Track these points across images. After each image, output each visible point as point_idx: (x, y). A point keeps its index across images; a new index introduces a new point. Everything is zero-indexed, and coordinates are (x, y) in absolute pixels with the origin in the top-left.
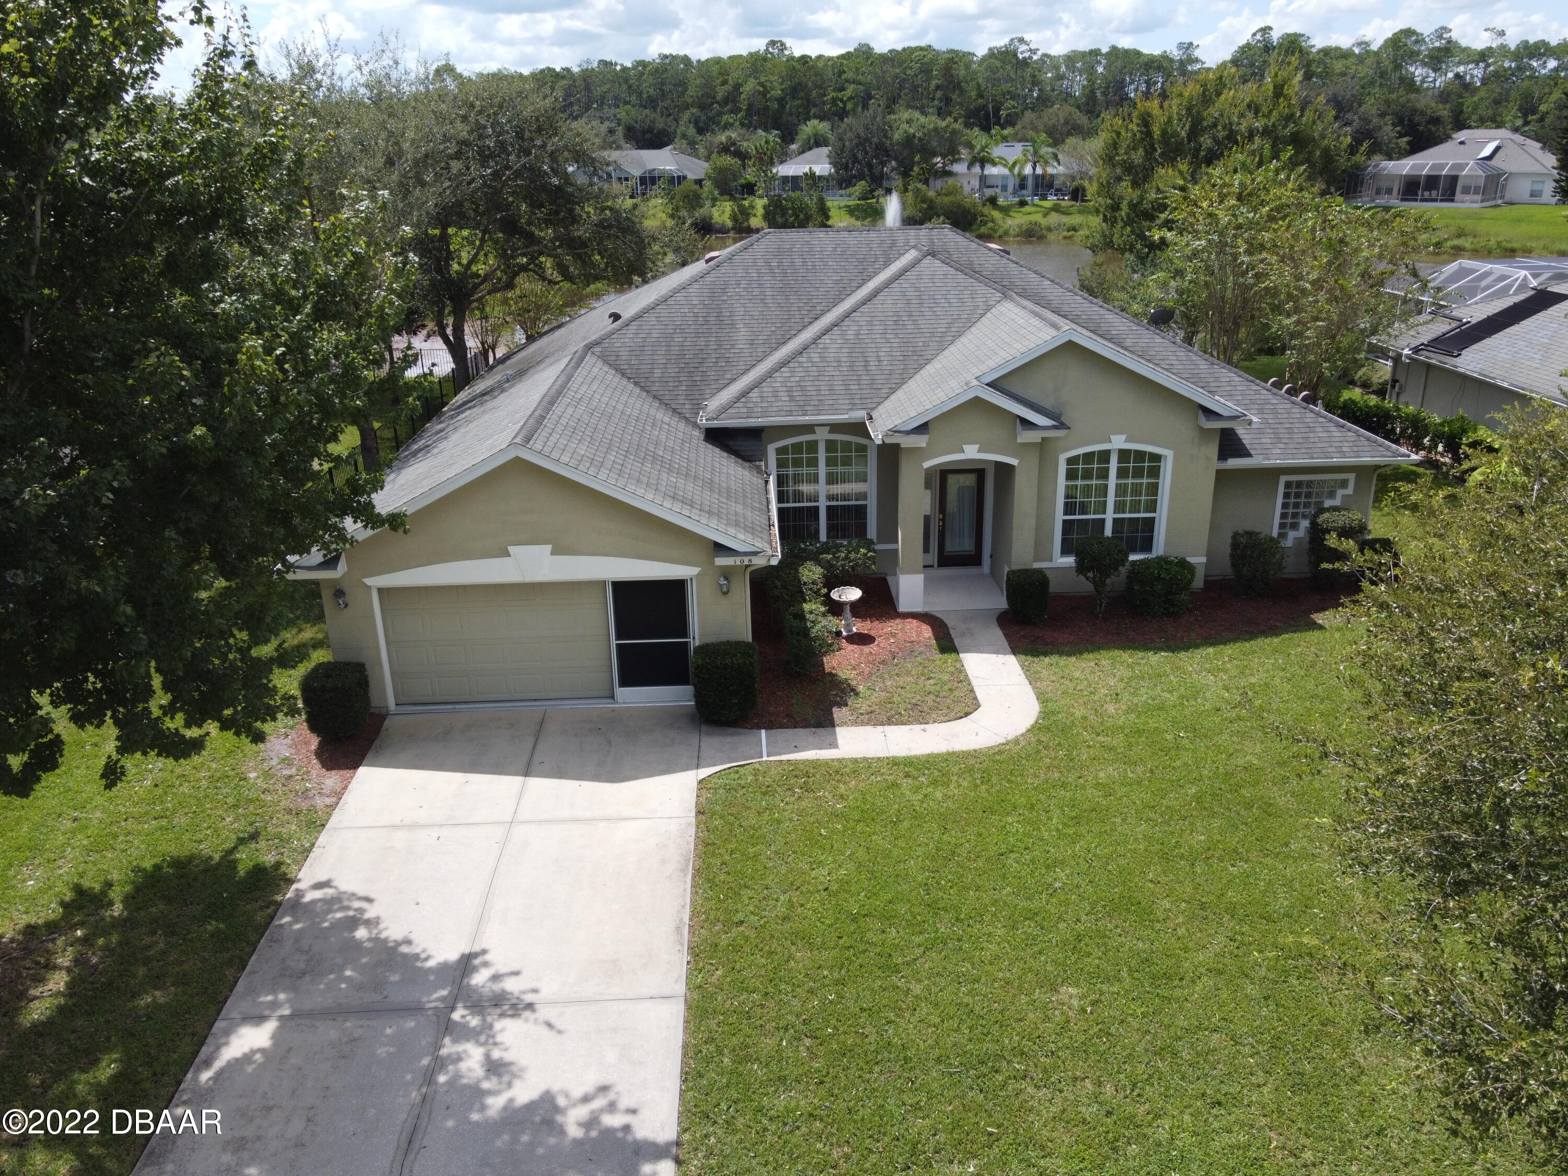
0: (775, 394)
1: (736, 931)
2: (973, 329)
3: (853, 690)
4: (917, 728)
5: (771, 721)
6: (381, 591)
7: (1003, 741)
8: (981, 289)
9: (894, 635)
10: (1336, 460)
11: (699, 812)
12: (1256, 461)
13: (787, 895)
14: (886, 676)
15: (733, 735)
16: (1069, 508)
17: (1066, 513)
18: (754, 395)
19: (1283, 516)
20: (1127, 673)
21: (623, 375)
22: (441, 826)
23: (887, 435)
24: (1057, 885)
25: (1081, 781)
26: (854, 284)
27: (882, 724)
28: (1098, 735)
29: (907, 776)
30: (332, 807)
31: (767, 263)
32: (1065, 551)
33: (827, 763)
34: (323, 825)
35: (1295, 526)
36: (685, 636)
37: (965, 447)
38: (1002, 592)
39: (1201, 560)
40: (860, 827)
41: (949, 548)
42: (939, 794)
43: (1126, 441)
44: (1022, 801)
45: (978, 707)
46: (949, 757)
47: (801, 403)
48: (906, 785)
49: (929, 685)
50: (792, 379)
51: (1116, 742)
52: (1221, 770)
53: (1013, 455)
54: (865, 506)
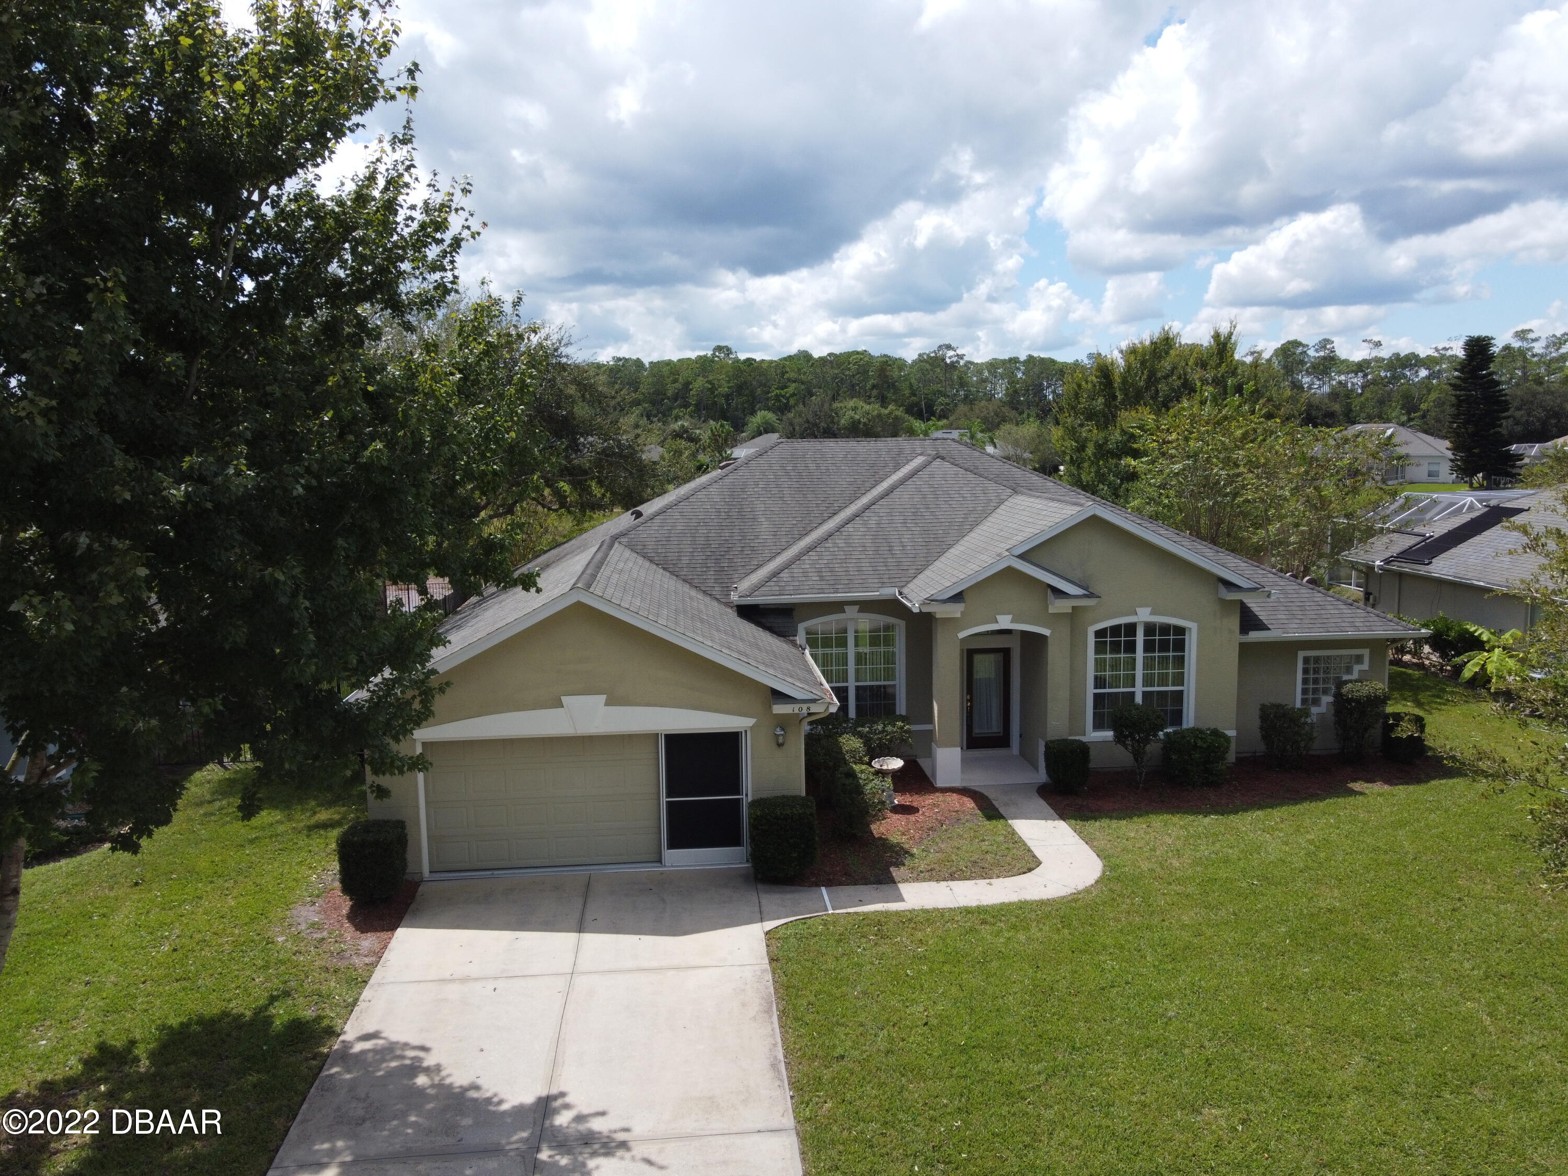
0: (805, 573)
1: (836, 1067)
2: (989, 519)
3: (907, 852)
4: (982, 883)
5: (830, 880)
6: (425, 745)
7: (1074, 891)
8: (992, 486)
9: (936, 806)
10: (1351, 633)
11: (773, 960)
12: (1276, 634)
13: (885, 1032)
14: (938, 840)
15: (792, 892)
16: (1100, 682)
17: (1096, 687)
18: (785, 575)
19: (1304, 691)
20: (1183, 833)
21: (651, 561)
22: (496, 978)
23: (924, 604)
24: (1171, 1014)
25: (1167, 923)
26: (868, 485)
27: (945, 880)
28: (1170, 884)
29: (984, 922)
30: (374, 965)
31: (783, 468)
32: (1099, 726)
33: (897, 913)
34: (366, 982)
35: (1316, 702)
36: (738, 792)
37: (999, 617)
38: (1036, 768)
39: (1231, 733)
40: (946, 968)
41: (976, 731)
42: (1022, 937)
43: (1153, 613)
44: (1109, 941)
45: (1039, 863)
46: (1023, 905)
47: (832, 582)
48: (985, 930)
49: (985, 846)
50: (820, 562)
51: (1190, 890)
52: (1305, 911)
53: (1045, 626)
54: (894, 686)
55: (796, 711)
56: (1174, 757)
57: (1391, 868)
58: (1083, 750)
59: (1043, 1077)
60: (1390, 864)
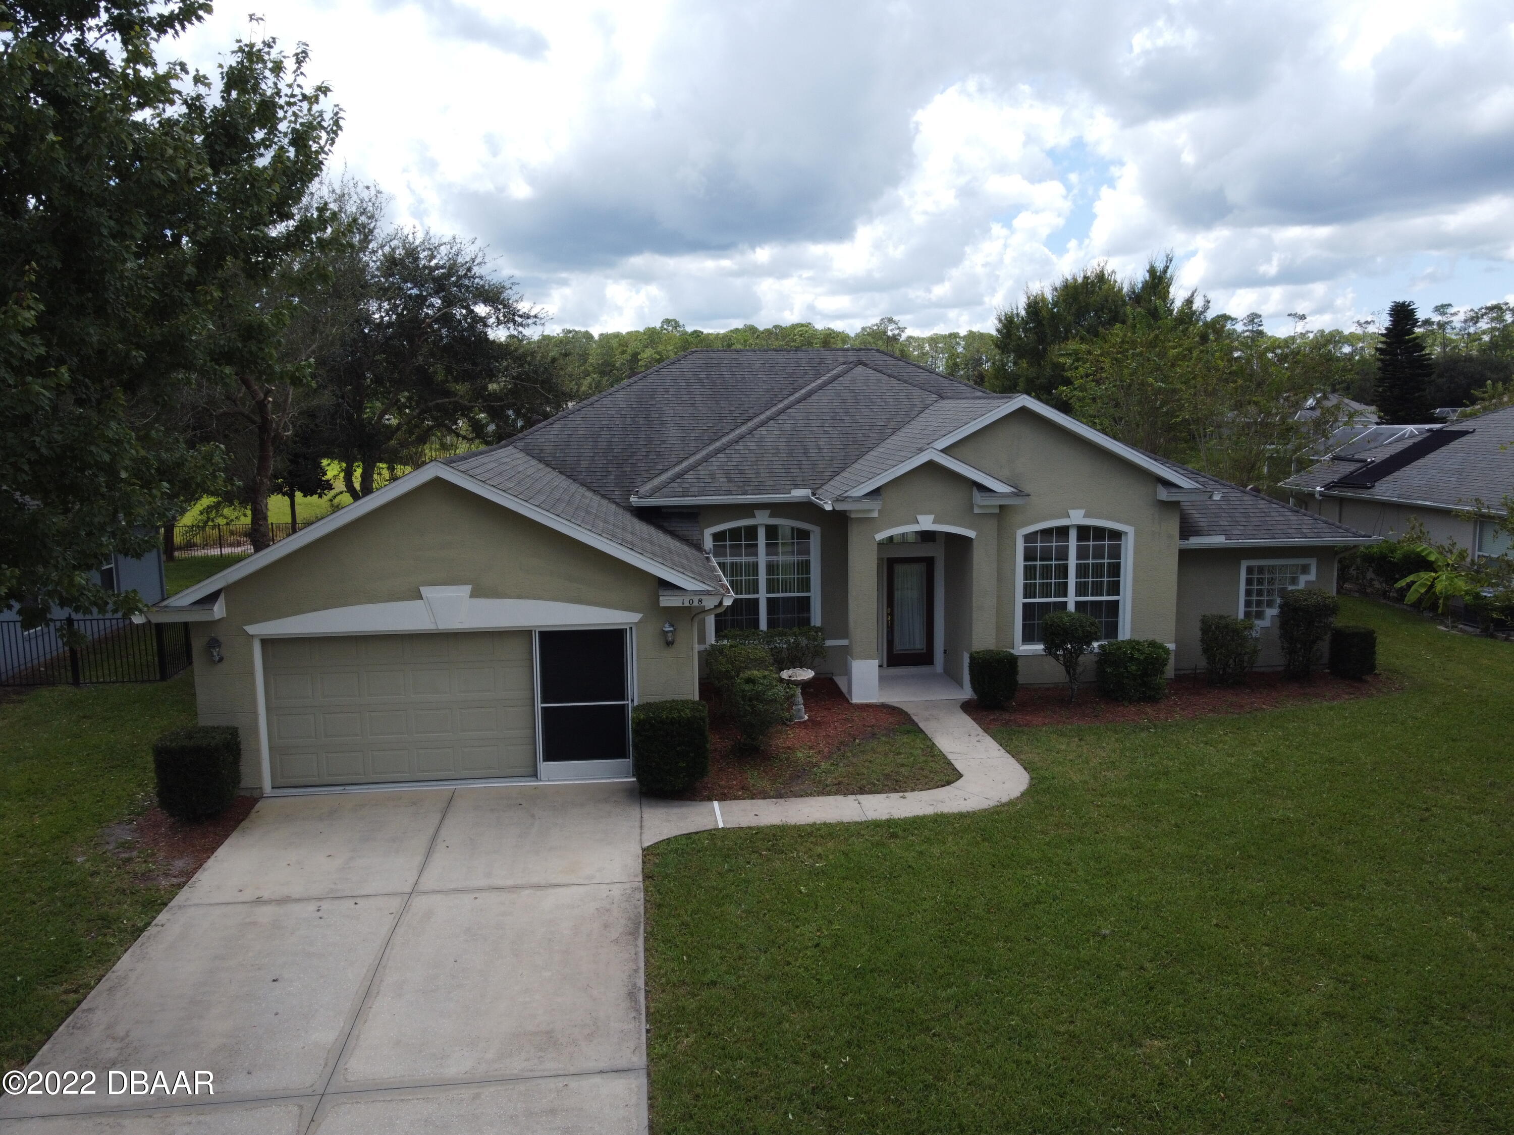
0: (712, 474)
1: (705, 994)
2: (913, 422)
3: (813, 766)
4: (895, 796)
5: (725, 794)
6: (267, 643)
7: (998, 804)
8: (917, 392)
9: (850, 721)
10: (1298, 541)
11: (647, 877)
12: (1218, 540)
13: (768, 955)
14: (849, 754)
15: (680, 807)
16: (1029, 591)
17: (1025, 597)
18: (689, 476)
19: (1248, 604)
20: (1119, 746)
21: (547, 465)
22: (320, 899)
23: (837, 502)
24: (1105, 932)
26: (786, 392)
27: (853, 793)
28: (1104, 796)
29: (894, 836)
30: (180, 886)
31: (696, 375)
32: (1028, 638)
34: (166, 904)
35: (1260, 615)
36: (623, 697)
37: (919, 518)
38: (961, 686)
39: (1172, 646)
40: (848, 884)
41: (898, 646)
42: (936, 851)
43: (1085, 516)
44: (1036, 855)
45: (960, 776)
46: (940, 820)
47: (741, 484)
48: (894, 846)
49: (900, 759)
50: (729, 464)
51: (1128, 801)
52: (1256, 823)
53: (970, 527)
54: (808, 598)
55: (687, 604)
56: (1109, 670)
57: (1348, 779)
58: (1010, 662)
59: (951, 1006)
60: (1345, 774)
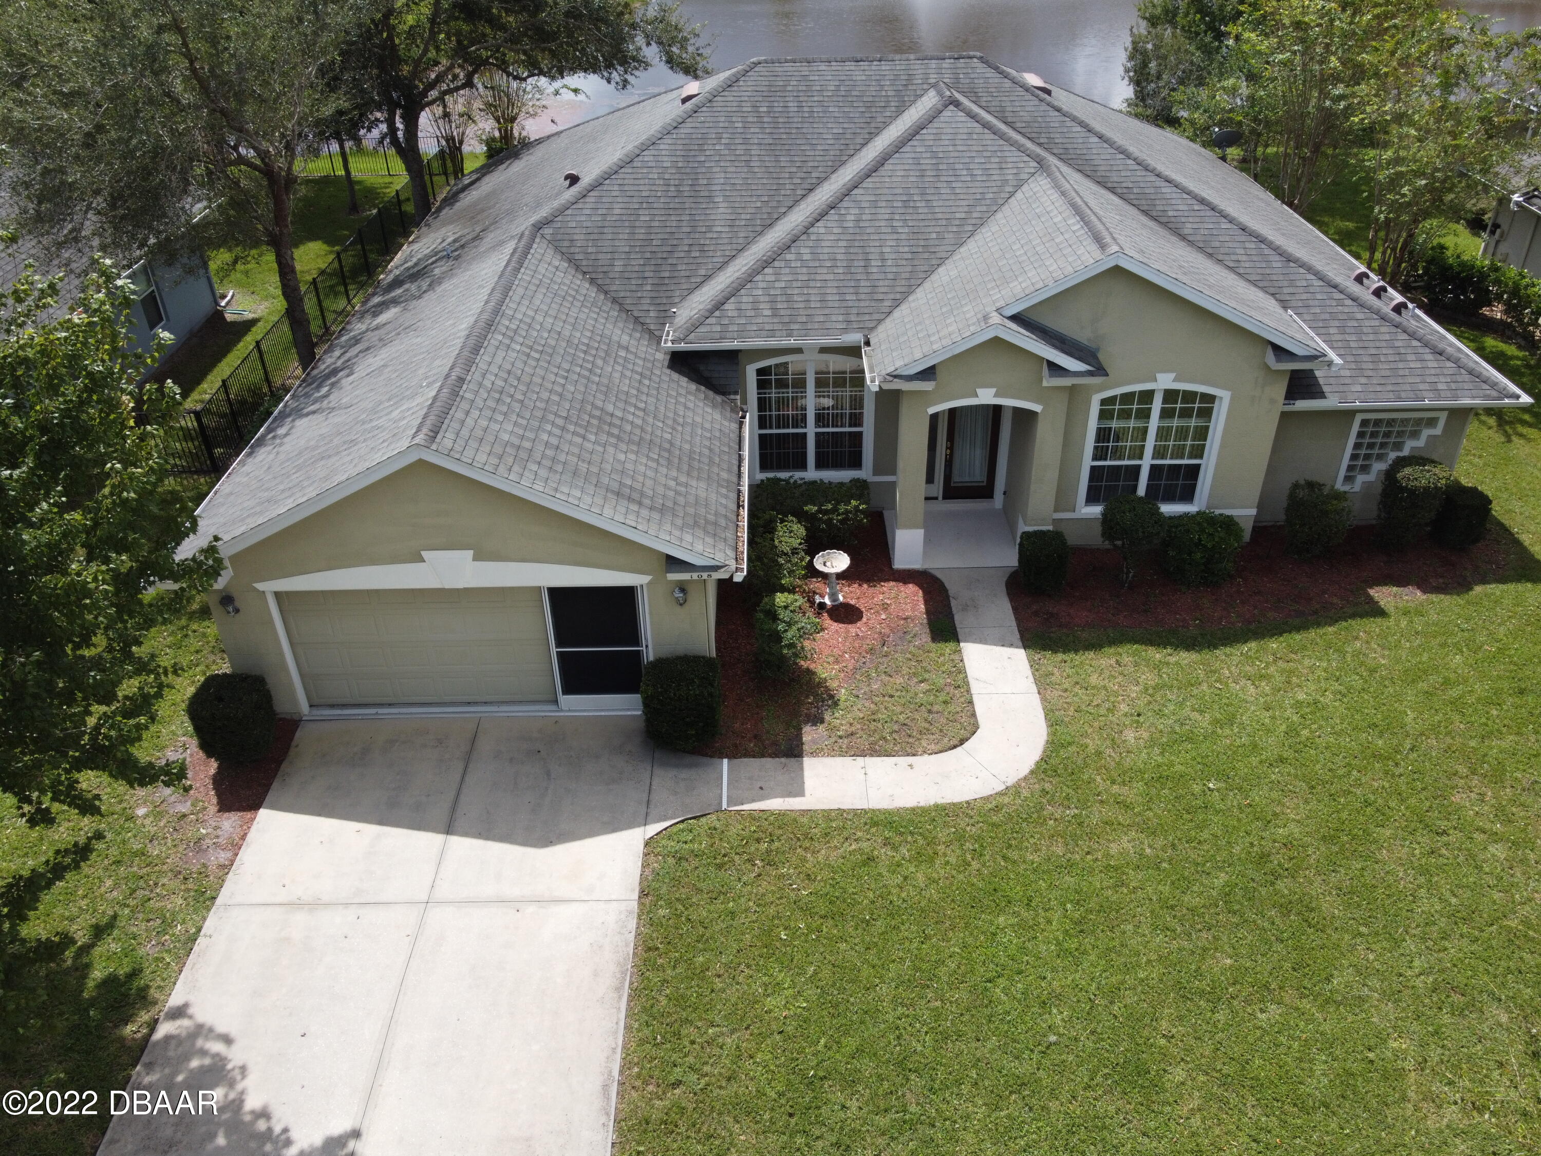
0: (756, 305)
1: (671, 1096)
2: (999, 215)
5: (737, 746)
6: (278, 595)
7: (1002, 788)
9: (885, 607)
10: (1428, 403)
11: (643, 894)
12: (1331, 402)
13: (735, 1039)
14: (873, 673)
15: (690, 766)
16: (1099, 454)
17: (1094, 460)
18: (729, 306)
19: (1354, 457)
20: (1154, 678)
21: (577, 268)
23: (885, 381)
27: (863, 754)
28: (1113, 782)
29: (887, 843)
30: (226, 868)
32: (1091, 499)
34: (214, 898)
36: (637, 645)
37: (979, 391)
38: (1014, 542)
41: (956, 478)
42: (922, 876)
43: (1175, 381)
45: (976, 728)
47: (787, 320)
50: (776, 285)
53: (1037, 401)
54: (861, 433)
55: (695, 578)
56: (1172, 553)
